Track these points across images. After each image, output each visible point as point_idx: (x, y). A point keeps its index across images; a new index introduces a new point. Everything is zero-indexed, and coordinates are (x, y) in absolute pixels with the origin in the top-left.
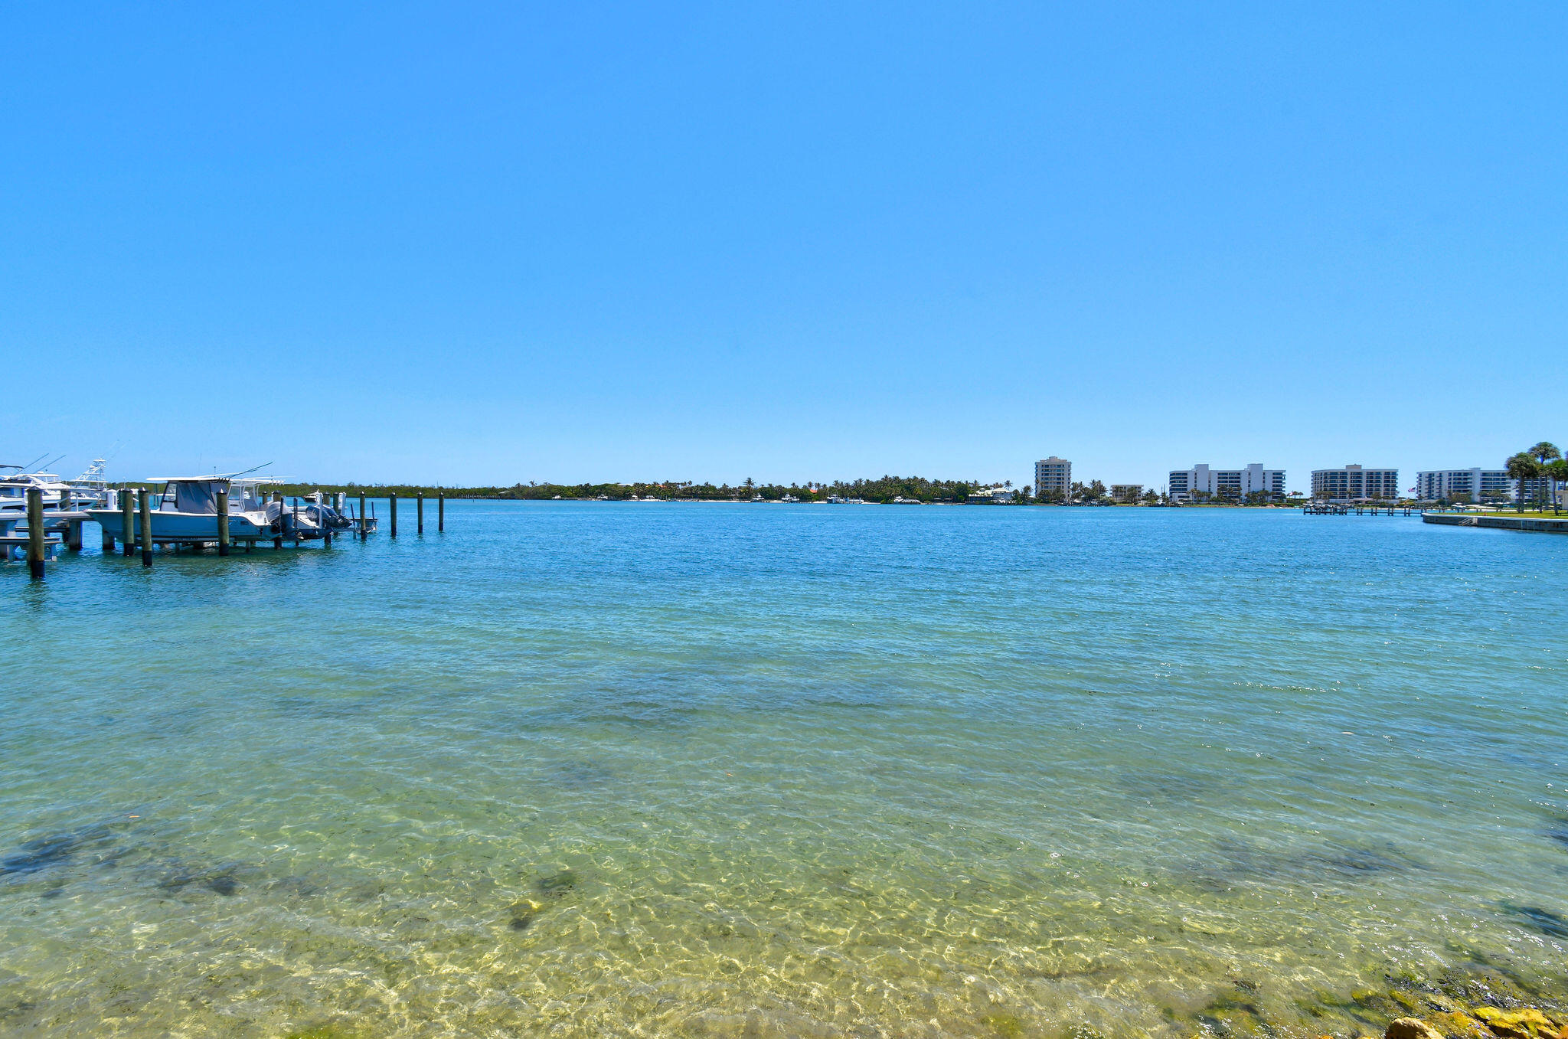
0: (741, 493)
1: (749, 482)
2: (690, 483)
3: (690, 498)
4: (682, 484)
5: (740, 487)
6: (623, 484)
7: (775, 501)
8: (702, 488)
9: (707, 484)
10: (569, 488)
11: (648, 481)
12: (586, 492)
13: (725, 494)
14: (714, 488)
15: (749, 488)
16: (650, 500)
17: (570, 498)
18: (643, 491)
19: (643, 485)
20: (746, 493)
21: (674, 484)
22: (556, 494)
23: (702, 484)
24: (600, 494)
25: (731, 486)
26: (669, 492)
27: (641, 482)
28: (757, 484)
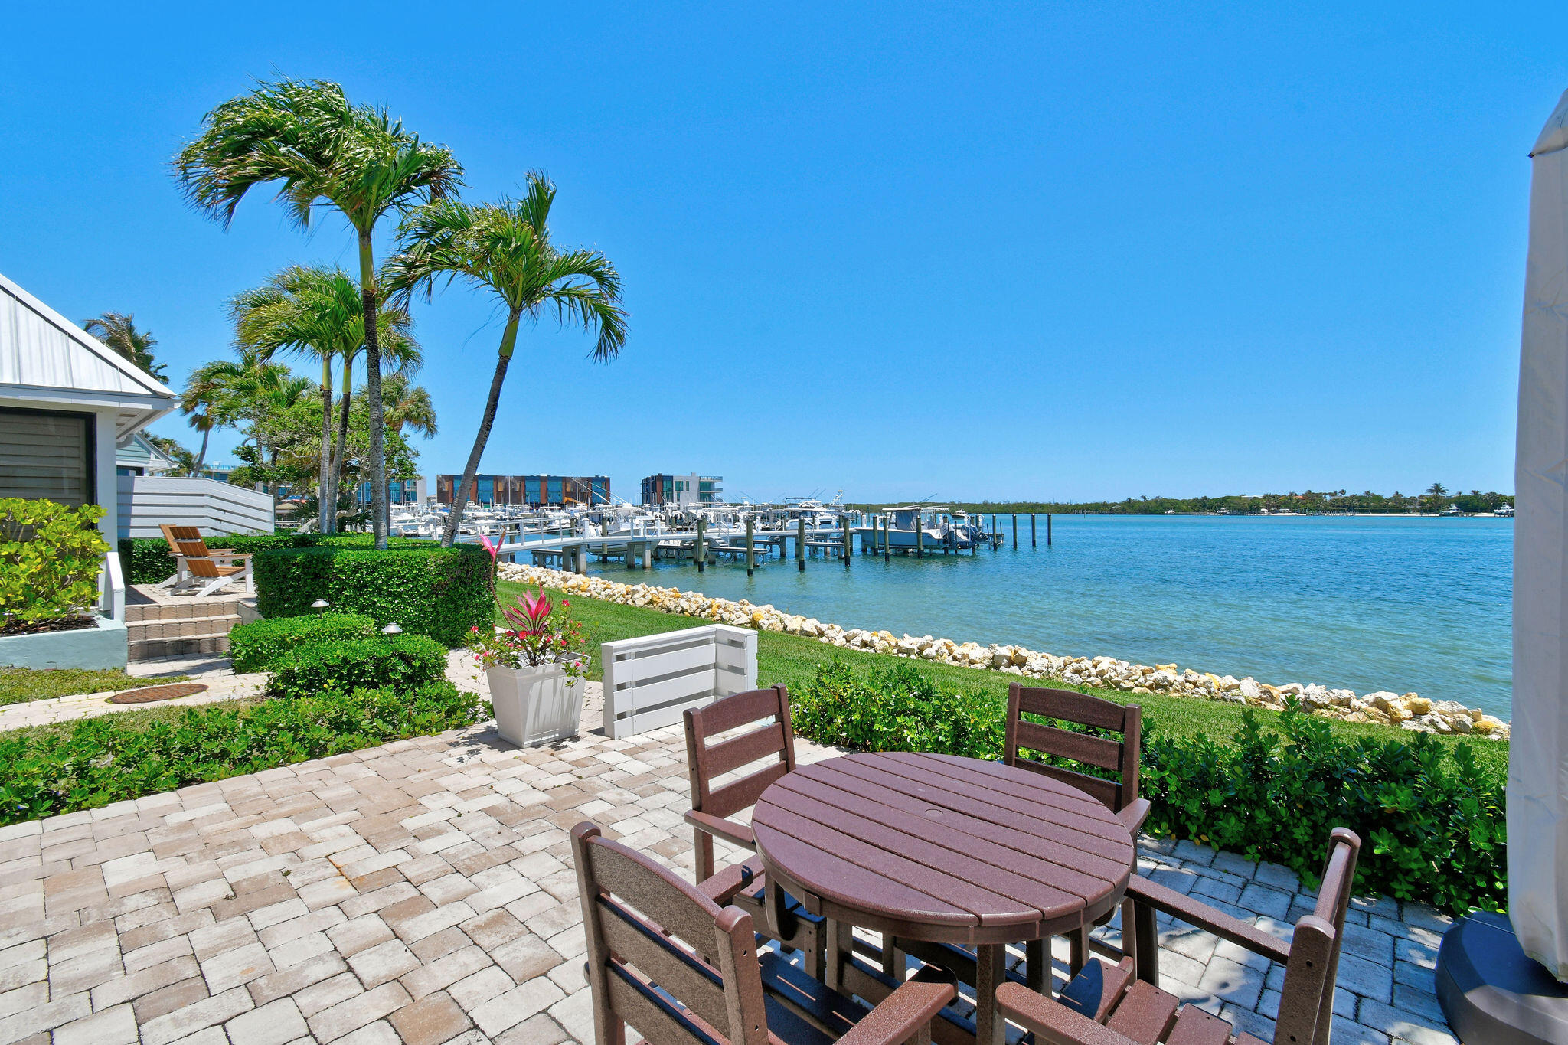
0: (1422, 504)
1: (1438, 488)
2: (1343, 492)
3: (1342, 511)
4: (1330, 494)
5: (1421, 497)
6: (1250, 495)
7: (1484, 515)
8: (1360, 499)
9: (1368, 493)
10: (1183, 502)
11: (1282, 491)
12: (1203, 506)
13: (1398, 505)
14: (1379, 498)
15: (1437, 498)
16: (1285, 514)
17: (1185, 512)
18: (1275, 503)
19: (1275, 497)
20: (1434, 504)
21: (1318, 495)
22: (1170, 509)
23: (1361, 493)
24: (1220, 507)
25: (1407, 495)
26: (1311, 504)
27: (1273, 493)
28: (1451, 491)
